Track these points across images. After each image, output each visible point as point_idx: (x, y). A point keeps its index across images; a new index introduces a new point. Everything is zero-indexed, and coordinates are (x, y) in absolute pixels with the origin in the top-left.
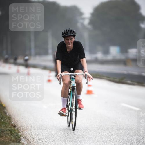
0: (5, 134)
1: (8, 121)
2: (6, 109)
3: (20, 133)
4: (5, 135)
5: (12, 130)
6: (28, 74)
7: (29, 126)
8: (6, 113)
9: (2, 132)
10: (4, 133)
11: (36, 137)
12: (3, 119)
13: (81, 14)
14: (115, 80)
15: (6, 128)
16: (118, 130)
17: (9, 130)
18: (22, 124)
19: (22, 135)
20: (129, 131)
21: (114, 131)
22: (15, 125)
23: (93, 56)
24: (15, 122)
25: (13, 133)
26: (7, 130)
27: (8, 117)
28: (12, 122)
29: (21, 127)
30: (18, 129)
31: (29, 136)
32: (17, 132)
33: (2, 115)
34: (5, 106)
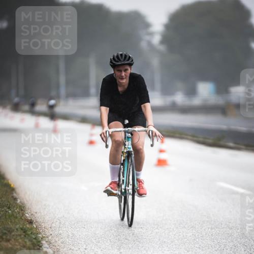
0: (14, 235)
1: (19, 213)
2: (15, 193)
3: (40, 233)
4: (14, 237)
5: (26, 229)
7: (57, 221)
8: (15, 199)
9: (9, 231)
10: (13, 233)
11: (68, 240)
12: (11, 210)
14: (207, 140)
15: (16, 225)
16: (212, 229)
17: (22, 229)
18: (44, 218)
19: (44, 237)
20: (230, 231)
21: (205, 230)
24: (32, 215)
26: (17, 229)
27: (20, 206)
28: (27, 215)
29: (43, 224)
30: (36, 226)
31: (57, 239)
32: (35, 232)
33: (8, 202)
34: (14, 187)
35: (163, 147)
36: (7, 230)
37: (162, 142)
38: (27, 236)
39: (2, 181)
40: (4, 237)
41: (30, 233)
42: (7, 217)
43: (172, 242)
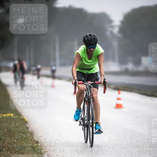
0: (26, 150)
1: (30, 136)
2: (28, 124)
3: (43, 149)
4: (27, 152)
5: (35, 147)
6: (53, 86)
7: (53, 142)
8: (28, 128)
9: (24, 148)
10: (26, 149)
11: (60, 153)
12: (25, 135)
13: (111, 21)
15: (28, 144)
17: (32, 147)
18: (45, 140)
19: (45, 152)
22: (37, 141)
24: (38, 138)
25: (35, 150)
26: (29, 147)
27: (31, 133)
28: (35, 138)
29: (45, 144)
30: (41, 145)
31: (53, 153)
32: (39, 148)
33: (24, 130)
34: (27, 121)
35: (120, 96)
36: (23, 147)
37: (119, 93)
38: (35, 151)
39: (20, 117)
40: (21, 151)
41: (37, 149)
42: (23, 139)
43: (125, 155)
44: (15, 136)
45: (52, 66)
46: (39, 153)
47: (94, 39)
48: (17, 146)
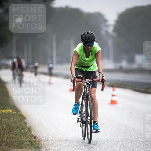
0: (25, 145)
1: (28, 132)
2: (26, 120)
3: (40, 144)
4: (25, 146)
5: (33, 141)
6: (50, 83)
7: (50, 137)
8: (26, 124)
10: (24, 144)
11: (57, 148)
12: (23, 130)
13: (105, 21)
14: (140, 89)
15: (26, 139)
17: (29, 141)
18: (43, 135)
19: (43, 146)
22: (35, 136)
23: (118, 65)
24: (36, 133)
25: (34, 145)
26: (27, 141)
27: (29, 128)
28: (33, 133)
29: (42, 138)
30: (38, 140)
31: (50, 148)
32: (37, 143)
33: (22, 125)
34: (25, 116)
35: (114, 93)
36: (21, 142)
37: (114, 90)
39: (18, 113)
40: (19, 146)
41: (34, 143)
42: (21, 134)
44: (13, 131)
45: (49, 64)
46: (37, 148)
47: (92, 37)
48: (16, 141)
